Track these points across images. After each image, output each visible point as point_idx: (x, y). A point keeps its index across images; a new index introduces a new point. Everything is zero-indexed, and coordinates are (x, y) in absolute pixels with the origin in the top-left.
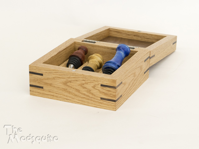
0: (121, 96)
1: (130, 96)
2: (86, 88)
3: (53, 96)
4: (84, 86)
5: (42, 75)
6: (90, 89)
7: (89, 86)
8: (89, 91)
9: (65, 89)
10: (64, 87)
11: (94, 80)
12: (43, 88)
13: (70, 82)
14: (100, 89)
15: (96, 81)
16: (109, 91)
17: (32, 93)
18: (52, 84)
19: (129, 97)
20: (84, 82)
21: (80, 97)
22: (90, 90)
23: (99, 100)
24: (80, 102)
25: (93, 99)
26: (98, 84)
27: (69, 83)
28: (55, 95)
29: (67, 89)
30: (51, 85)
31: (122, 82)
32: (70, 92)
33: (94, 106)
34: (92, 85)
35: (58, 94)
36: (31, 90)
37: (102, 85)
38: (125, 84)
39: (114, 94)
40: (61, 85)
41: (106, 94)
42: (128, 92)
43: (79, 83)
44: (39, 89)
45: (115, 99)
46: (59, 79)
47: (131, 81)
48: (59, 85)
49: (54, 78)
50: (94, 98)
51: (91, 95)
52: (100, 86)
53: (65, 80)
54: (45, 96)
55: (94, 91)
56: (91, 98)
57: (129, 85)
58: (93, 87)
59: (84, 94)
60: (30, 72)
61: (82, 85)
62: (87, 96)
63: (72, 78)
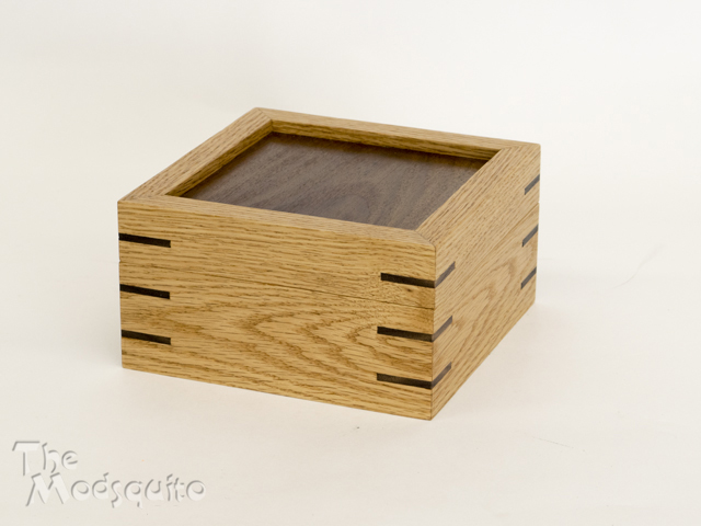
0: (448, 367)
1: (476, 367)
2: (323, 340)
3: (206, 369)
4: (316, 333)
5: (166, 295)
6: (340, 344)
7: (338, 334)
8: (336, 352)
9: (247, 345)
10: (245, 339)
11: (354, 313)
12: (169, 343)
13: (269, 319)
14: (375, 343)
15: (361, 317)
16: (410, 350)
17: (129, 361)
18: (200, 328)
19: (472, 371)
20: (316, 319)
21: (302, 373)
22: (340, 349)
23: (372, 383)
24: (304, 390)
25: (349, 379)
26: (369, 327)
27: (265, 324)
28: (214, 365)
29: (255, 346)
30: (197, 330)
31: (451, 318)
32: (265, 357)
33: (354, 402)
34: (347, 328)
35: (225, 363)
36: (126, 349)
37: (382, 330)
38: (460, 325)
39: (426, 360)
40: (233, 330)
41: (395, 361)
42: (472, 354)
43: (298, 322)
44: (156, 347)
45: (429, 379)
46: (226, 308)
47: (480, 315)
48: (228, 330)
49: (208, 304)
50: (351, 376)
51: (340, 366)
52: (373, 333)
53: (249, 313)
54: (178, 371)
55: (353, 352)
56: (344, 375)
57: (474, 327)
58: (349, 337)
59: (319, 363)
60: (124, 288)
61: (309, 331)
62: (329, 368)
63: (274, 305)
